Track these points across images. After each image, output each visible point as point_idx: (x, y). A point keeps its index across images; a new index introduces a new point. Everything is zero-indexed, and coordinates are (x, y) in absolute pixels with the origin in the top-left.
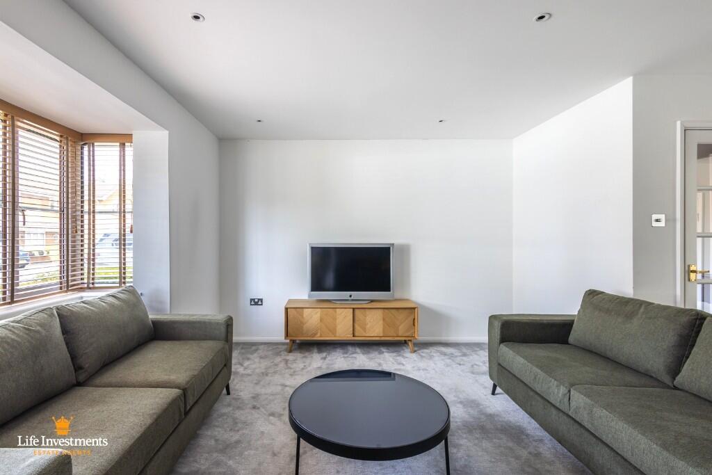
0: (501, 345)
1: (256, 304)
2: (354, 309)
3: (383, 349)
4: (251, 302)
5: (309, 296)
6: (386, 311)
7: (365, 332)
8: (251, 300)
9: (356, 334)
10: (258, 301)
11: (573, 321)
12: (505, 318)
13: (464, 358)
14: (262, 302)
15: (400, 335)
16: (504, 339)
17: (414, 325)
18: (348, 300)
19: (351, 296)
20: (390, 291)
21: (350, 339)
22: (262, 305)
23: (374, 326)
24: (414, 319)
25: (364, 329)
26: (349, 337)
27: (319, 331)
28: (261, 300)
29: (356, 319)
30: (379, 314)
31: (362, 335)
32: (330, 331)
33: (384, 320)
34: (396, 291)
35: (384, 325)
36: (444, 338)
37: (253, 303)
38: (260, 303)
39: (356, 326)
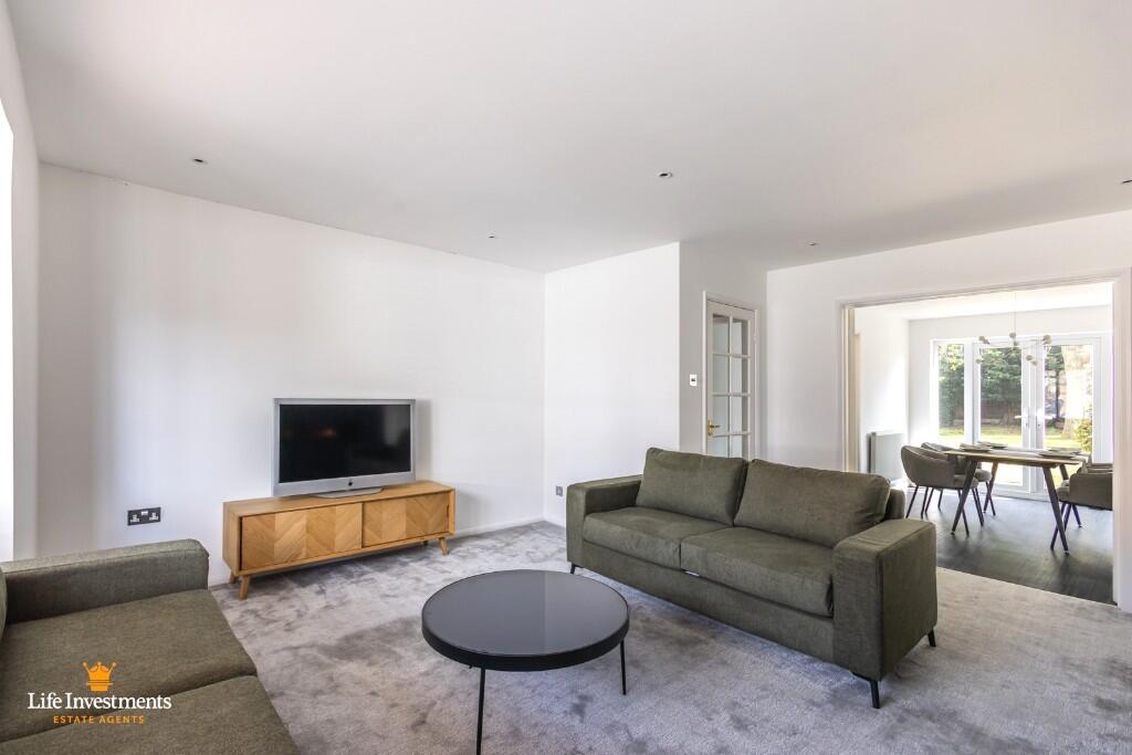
0: (587, 518)
1: (144, 520)
2: (364, 502)
3: (403, 559)
4: (130, 517)
5: (276, 491)
6: (411, 499)
7: (380, 536)
8: (131, 514)
9: (367, 543)
10: (150, 515)
11: (640, 482)
12: (588, 486)
13: (511, 547)
14: (158, 514)
15: (430, 532)
16: (590, 510)
17: (448, 515)
18: (344, 491)
19: (350, 484)
20: (409, 470)
21: (359, 551)
22: (159, 520)
23: (393, 527)
24: (448, 507)
25: (379, 533)
26: (356, 549)
27: (304, 549)
28: (158, 511)
29: (367, 518)
30: (400, 506)
31: (377, 542)
32: (324, 545)
33: (408, 514)
34: (419, 470)
35: (407, 521)
36: (472, 530)
37: (135, 519)
38: (154, 517)
39: (367, 530)
